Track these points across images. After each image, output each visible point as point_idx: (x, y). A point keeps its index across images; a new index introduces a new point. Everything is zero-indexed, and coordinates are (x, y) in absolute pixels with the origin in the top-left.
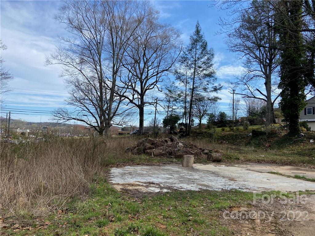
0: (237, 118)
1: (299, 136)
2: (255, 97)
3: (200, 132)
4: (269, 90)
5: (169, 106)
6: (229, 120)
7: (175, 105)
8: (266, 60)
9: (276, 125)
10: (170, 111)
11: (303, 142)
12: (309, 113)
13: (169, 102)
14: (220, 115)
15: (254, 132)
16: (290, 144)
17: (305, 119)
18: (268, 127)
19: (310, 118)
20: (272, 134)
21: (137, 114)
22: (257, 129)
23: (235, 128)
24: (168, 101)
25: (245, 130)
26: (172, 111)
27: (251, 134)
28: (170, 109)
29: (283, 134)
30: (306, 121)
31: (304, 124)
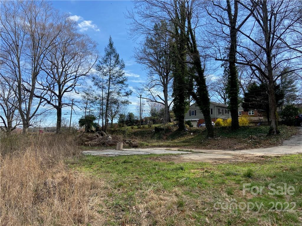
0: (143, 118)
1: (185, 130)
2: (156, 101)
3: (114, 130)
4: (166, 96)
5: (86, 107)
6: (136, 120)
7: (92, 107)
8: (164, 73)
9: (171, 123)
10: (88, 112)
11: (187, 135)
12: (193, 114)
13: (87, 104)
14: (129, 116)
15: (156, 128)
16: (179, 137)
17: (190, 119)
18: (165, 125)
19: (193, 118)
20: (168, 130)
21: (55, 115)
22: (158, 127)
23: (141, 126)
24: (85, 103)
25: (149, 128)
26: (90, 112)
27: (154, 130)
28: (88, 111)
29: (175, 130)
30: (190, 120)
31: (189, 123)
